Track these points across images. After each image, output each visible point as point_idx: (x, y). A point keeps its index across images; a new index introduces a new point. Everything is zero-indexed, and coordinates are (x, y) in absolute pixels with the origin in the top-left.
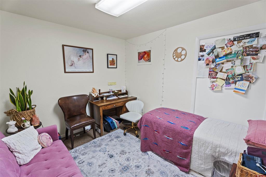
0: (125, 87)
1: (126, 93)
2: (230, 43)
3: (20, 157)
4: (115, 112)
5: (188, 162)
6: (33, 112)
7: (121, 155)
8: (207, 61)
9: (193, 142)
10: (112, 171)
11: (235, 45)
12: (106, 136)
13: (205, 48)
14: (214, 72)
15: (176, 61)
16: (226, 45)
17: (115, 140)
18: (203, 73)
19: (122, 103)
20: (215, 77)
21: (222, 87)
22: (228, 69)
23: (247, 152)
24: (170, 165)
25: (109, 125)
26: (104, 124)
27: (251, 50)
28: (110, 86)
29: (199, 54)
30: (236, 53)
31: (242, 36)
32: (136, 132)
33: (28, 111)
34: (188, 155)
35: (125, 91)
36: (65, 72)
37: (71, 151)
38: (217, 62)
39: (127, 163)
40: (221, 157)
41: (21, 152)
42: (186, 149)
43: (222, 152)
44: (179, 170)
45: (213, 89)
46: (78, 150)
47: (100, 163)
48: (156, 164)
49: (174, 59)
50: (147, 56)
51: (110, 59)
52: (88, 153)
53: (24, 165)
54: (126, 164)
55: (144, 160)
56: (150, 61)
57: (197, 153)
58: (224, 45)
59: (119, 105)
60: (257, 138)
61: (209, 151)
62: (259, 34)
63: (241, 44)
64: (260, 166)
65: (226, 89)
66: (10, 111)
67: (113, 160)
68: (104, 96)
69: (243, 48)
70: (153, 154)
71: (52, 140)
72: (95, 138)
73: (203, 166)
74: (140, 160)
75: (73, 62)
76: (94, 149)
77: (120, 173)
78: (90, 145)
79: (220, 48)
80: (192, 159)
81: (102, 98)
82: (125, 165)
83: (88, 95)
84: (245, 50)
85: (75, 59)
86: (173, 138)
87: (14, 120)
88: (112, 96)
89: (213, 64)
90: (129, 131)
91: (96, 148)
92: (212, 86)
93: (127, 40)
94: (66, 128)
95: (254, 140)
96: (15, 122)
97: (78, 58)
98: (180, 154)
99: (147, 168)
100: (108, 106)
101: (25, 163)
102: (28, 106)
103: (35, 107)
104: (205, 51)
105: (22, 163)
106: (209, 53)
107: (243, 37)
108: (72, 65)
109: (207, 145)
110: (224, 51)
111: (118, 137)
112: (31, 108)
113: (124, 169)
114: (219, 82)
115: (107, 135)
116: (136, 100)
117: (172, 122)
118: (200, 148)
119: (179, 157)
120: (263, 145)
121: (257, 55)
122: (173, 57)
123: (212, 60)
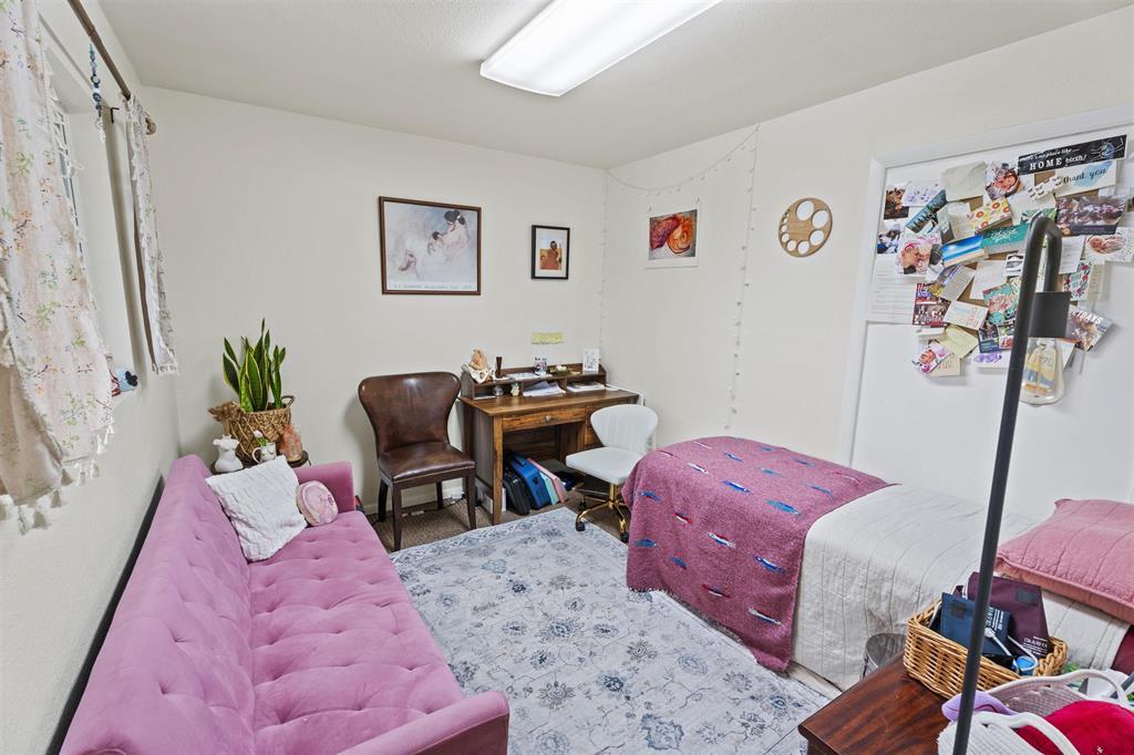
0: (597, 351)
1: (600, 377)
2: (1006, 182)
3: (250, 537)
4: (553, 443)
5: (787, 632)
6: (285, 416)
7: (552, 589)
8: (907, 255)
9: (805, 558)
10: (517, 629)
11: (1024, 188)
12: (512, 527)
13: (904, 202)
14: (937, 299)
15: (789, 252)
16: (987, 188)
17: (542, 541)
18: (892, 304)
19: (577, 410)
20: (937, 319)
21: (964, 361)
22: (990, 290)
23: (965, 590)
24: (723, 644)
25: (527, 487)
26: (506, 484)
27: (1087, 211)
28: (541, 346)
29: (880, 226)
30: (1029, 222)
31: (1053, 151)
32: (622, 524)
33: (271, 412)
34: (784, 605)
35: (595, 370)
36: (385, 291)
37: (391, 556)
38: (947, 258)
39: (569, 614)
40: (899, 616)
41: (251, 522)
42: (782, 582)
43: (900, 599)
44: (755, 661)
45: (926, 370)
46: (415, 557)
47: (479, 601)
48: (669, 632)
49: (785, 245)
50: (683, 232)
51: (543, 244)
52: (443, 569)
53: (259, 561)
54: (564, 618)
55: (631, 616)
56: (693, 255)
57: (817, 601)
58: (981, 191)
59: (567, 416)
60: (1032, 554)
61: (855, 594)
62: (1124, 146)
63: (1049, 186)
64: (995, 638)
65: (982, 371)
66: (224, 406)
67: (522, 599)
68: (514, 383)
69: (1058, 201)
70: (672, 600)
71: (335, 508)
72: (473, 526)
73: (837, 652)
74: (616, 612)
75: (412, 256)
76: (466, 559)
77: (539, 638)
78: (455, 548)
79: (964, 201)
80: (800, 624)
81: (507, 388)
82: (561, 618)
83: (459, 374)
84: (1063, 211)
85: (418, 245)
86: (738, 544)
87: (233, 437)
88: (546, 383)
89: (933, 266)
90: (595, 519)
91: (472, 557)
92: (926, 359)
93: (611, 171)
94: (382, 481)
95: (1019, 561)
96: (236, 443)
97: (427, 243)
98: (760, 602)
99: (636, 639)
100: (523, 419)
101: (261, 557)
102: (271, 399)
103: (290, 403)
104: (904, 213)
105: (254, 555)
106: (917, 221)
107: (1058, 156)
108: (408, 266)
109: (850, 570)
110: (978, 216)
111: (552, 533)
112: (279, 404)
113: (555, 630)
114: (954, 343)
115: (514, 524)
116: (635, 402)
117: (740, 483)
118: (827, 581)
119: (754, 612)
120: (1051, 579)
121: (1111, 230)
122: (781, 236)
123: (929, 252)
